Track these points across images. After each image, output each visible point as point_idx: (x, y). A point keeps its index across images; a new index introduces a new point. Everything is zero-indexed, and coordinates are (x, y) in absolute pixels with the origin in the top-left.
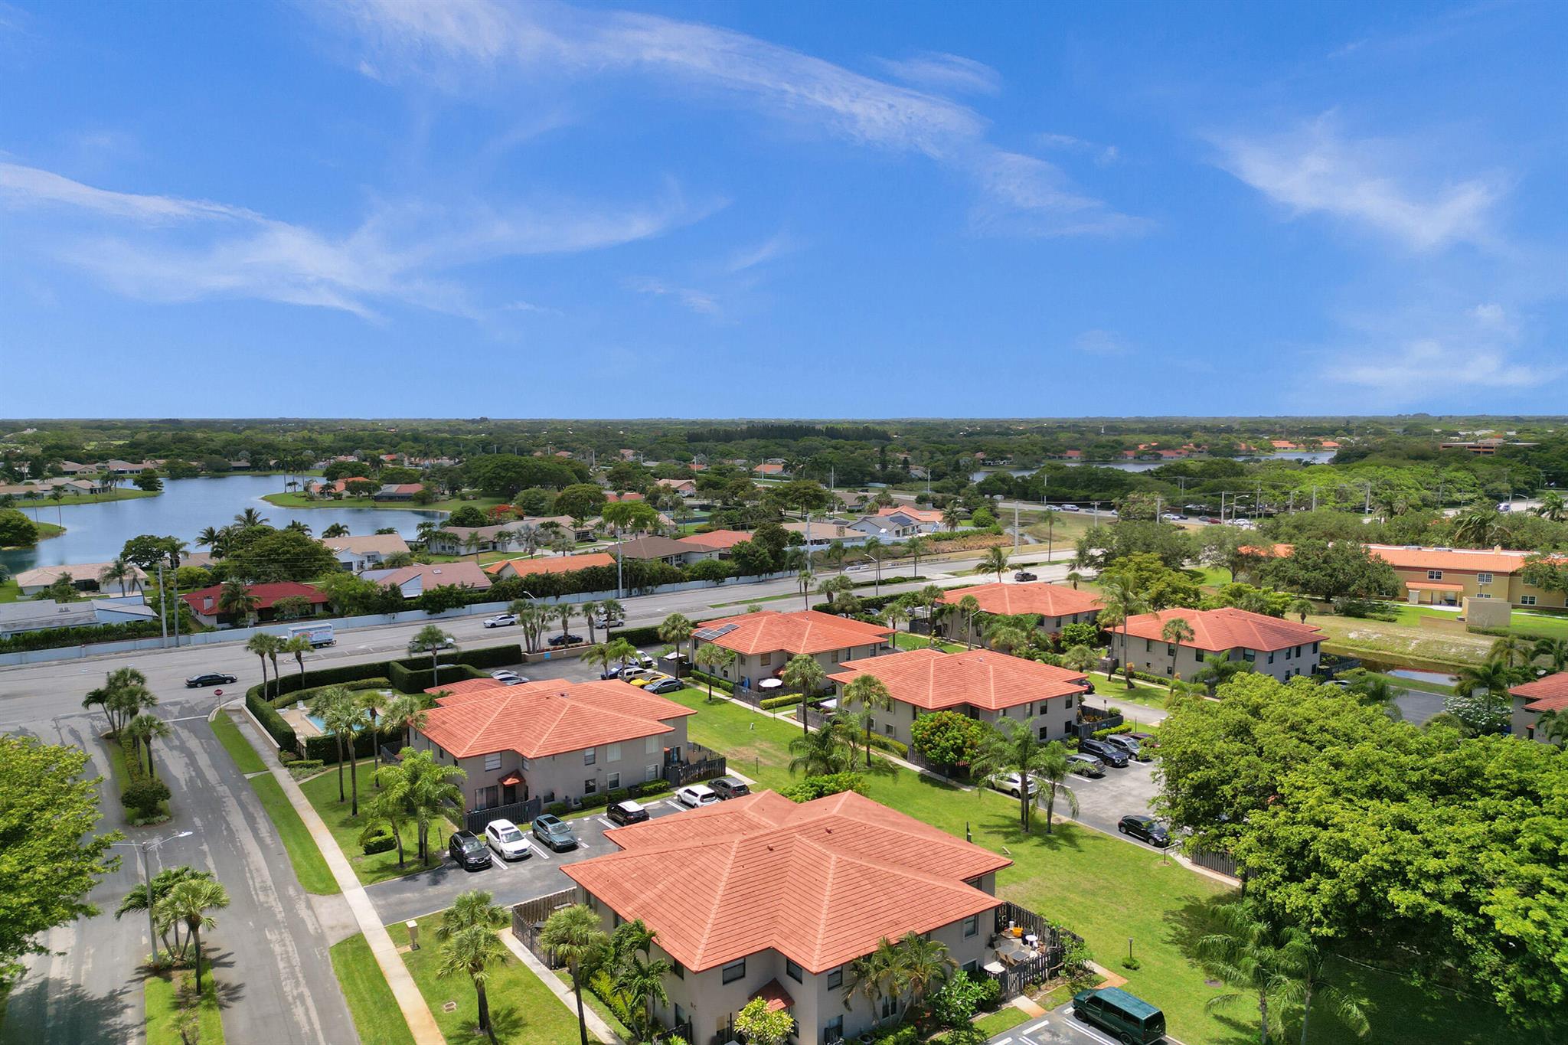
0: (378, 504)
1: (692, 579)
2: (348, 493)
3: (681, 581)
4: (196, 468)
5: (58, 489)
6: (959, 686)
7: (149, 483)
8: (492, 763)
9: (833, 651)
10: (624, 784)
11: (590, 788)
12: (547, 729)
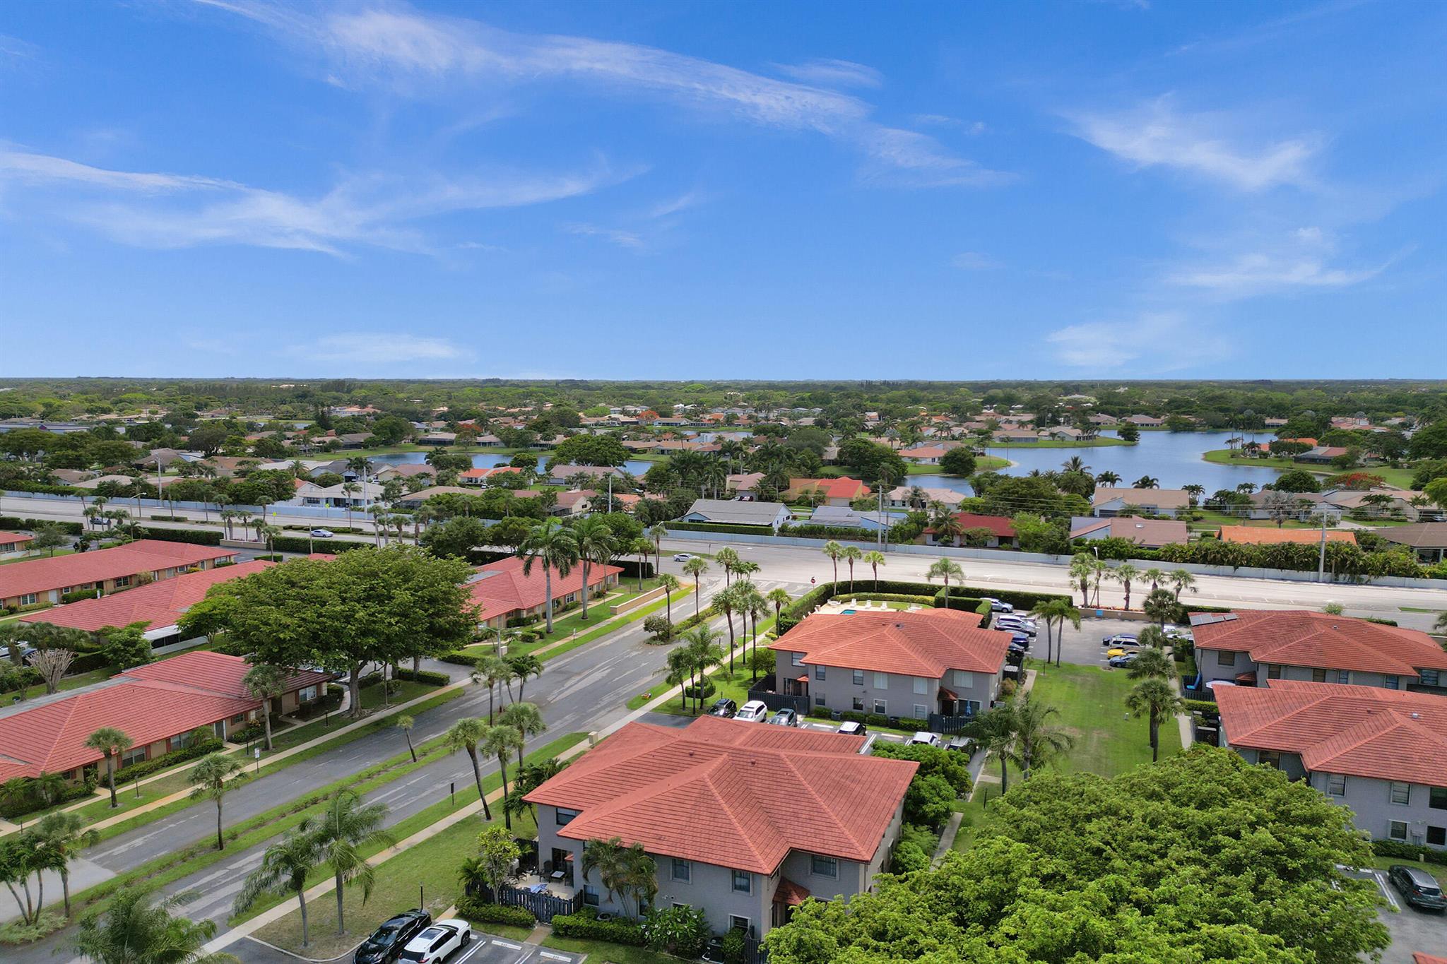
5: (1053, 435)
6: (1319, 734)
7: (1129, 435)
8: (798, 660)
9: (1314, 669)
10: (889, 713)
11: (857, 704)
12: (842, 645)
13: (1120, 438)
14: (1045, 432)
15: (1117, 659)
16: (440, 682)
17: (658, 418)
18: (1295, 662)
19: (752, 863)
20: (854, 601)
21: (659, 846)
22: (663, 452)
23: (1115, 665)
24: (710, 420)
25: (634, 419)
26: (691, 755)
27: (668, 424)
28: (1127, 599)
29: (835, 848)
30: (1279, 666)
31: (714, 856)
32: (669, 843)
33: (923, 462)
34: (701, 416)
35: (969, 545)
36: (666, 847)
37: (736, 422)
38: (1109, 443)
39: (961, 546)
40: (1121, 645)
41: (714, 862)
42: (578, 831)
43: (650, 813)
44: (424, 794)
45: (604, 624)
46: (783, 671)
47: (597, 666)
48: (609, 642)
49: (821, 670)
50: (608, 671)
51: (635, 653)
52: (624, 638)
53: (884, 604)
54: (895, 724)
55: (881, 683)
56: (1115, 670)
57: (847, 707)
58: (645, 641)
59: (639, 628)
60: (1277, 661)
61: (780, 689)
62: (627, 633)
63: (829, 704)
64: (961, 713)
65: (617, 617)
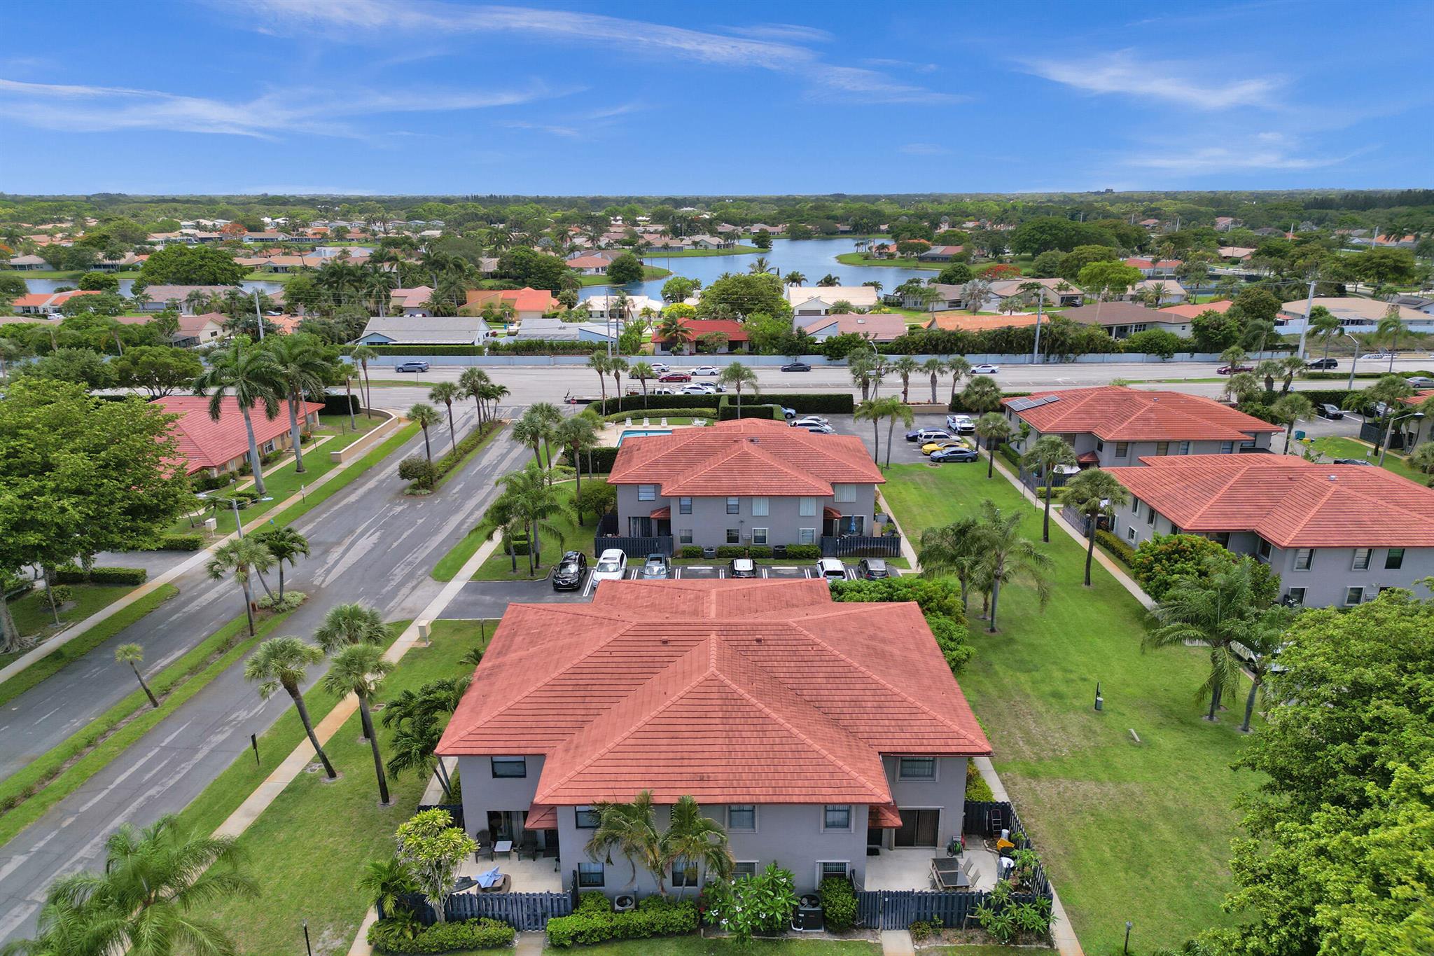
1: (1129, 350)
2: (899, 254)
3: (1113, 351)
4: (811, 231)
5: (695, 243)
6: (1261, 508)
7: (763, 242)
8: (646, 495)
9: (1159, 443)
10: (771, 542)
11: (732, 538)
12: (703, 470)
13: (754, 245)
14: (687, 241)
15: (938, 455)
16: (134, 580)
17: (247, 233)
18: (1143, 438)
19: (857, 791)
20: (629, 421)
21: (707, 791)
22: (276, 269)
23: (938, 460)
24: (315, 234)
25: (215, 235)
26: (665, 642)
27: (262, 240)
28: (905, 393)
29: (938, 742)
30: (1127, 443)
31: (797, 791)
32: (721, 783)
33: (588, 273)
34: (300, 230)
35: (699, 352)
36: (718, 791)
37: (348, 236)
38: (746, 251)
39: (691, 354)
40: (932, 440)
41: (802, 799)
42: (567, 792)
43: (665, 742)
44: (200, 756)
45: (331, 475)
46: (627, 509)
47: (358, 531)
48: (353, 498)
49: (686, 502)
50: (378, 534)
51: (399, 509)
52: (370, 491)
53: (664, 421)
54: (782, 554)
55: (761, 509)
56: (941, 465)
57: (721, 541)
58: (402, 491)
59: (382, 476)
60: (1126, 438)
61: (624, 530)
62: (371, 484)
63: (700, 542)
64: (842, 531)
65: (345, 465)
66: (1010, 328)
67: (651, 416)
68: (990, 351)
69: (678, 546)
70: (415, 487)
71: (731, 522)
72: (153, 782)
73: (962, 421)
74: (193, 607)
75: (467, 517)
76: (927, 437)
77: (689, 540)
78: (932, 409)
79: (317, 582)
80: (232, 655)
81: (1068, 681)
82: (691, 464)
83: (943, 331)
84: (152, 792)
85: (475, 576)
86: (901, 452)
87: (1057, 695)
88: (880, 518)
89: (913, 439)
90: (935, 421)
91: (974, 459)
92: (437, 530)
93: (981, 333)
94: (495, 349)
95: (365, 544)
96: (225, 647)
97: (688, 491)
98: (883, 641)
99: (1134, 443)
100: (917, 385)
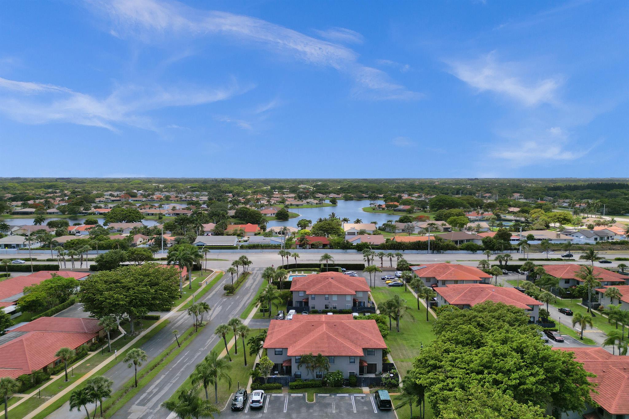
0: (395, 213)
1: (461, 249)
2: (386, 208)
3: (455, 250)
4: (353, 197)
5: (308, 203)
6: (472, 298)
7: (334, 202)
8: (301, 294)
9: (455, 281)
10: (338, 309)
11: (326, 307)
12: (319, 286)
13: (331, 203)
14: (305, 202)
15: (391, 284)
16: (157, 318)
17: (131, 198)
18: (450, 279)
19: (357, 354)
20: (291, 272)
21: (324, 353)
22: (148, 214)
24: (157, 198)
25: (118, 199)
26: (313, 326)
27: (136, 201)
28: (382, 264)
29: (375, 346)
30: (445, 281)
31: (343, 354)
33: (268, 216)
34: (151, 196)
35: (312, 248)
36: (326, 353)
37: (171, 199)
38: (327, 206)
39: (309, 249)
40: (389, 279)
42: (294, 353)
43: (314, 344)
44: (195, 357)
45: (200, 290)
46: (295, 299)
47: (215, 306)
48: (210, 296)
49: (313, 296)
50: (221, 307)
51: (225, 300)
52: (214, 294)
53: (303, 272)
54: (341, 312)
55: (335, 298)
56: (391, 287)
57: (323, 308)
58: (224, 294)
59: (216, 290)
60: (444, 279)
61: (294, 304)
62: (214, 292)
63: (317, 308)
64: (359, 306)
65: (204, 286)
66: (419, 241)
67: (298, 271)
68: (413, 249)
69: (311, 309)
70: (228, 293)
71: (326, 302)
72: (186, 362)
73: (399, 273)
74: (177, 325)
75: (246, 302)
76: (387, 278)
77: (314, 308)
78: (391, 270)
79: (208, 319)
80: (193, 336)
81: (416, 343)
82: (314, 285)
83: (397, 242)
84: (188, 364)
85: (253, 318)
86: (379, 283)
87: (412, 346)
88: (370, 302)
89: (383, 279)
90: (391, 273)
91: (402, 285)
92: (238, 306)
93: (410, 243)
94: (242, 247)
95: (219, 309)
96: (191, 334)
97: (314, 293)
98: (365, 327)
99: (447, 281)
100: (386, 261)
